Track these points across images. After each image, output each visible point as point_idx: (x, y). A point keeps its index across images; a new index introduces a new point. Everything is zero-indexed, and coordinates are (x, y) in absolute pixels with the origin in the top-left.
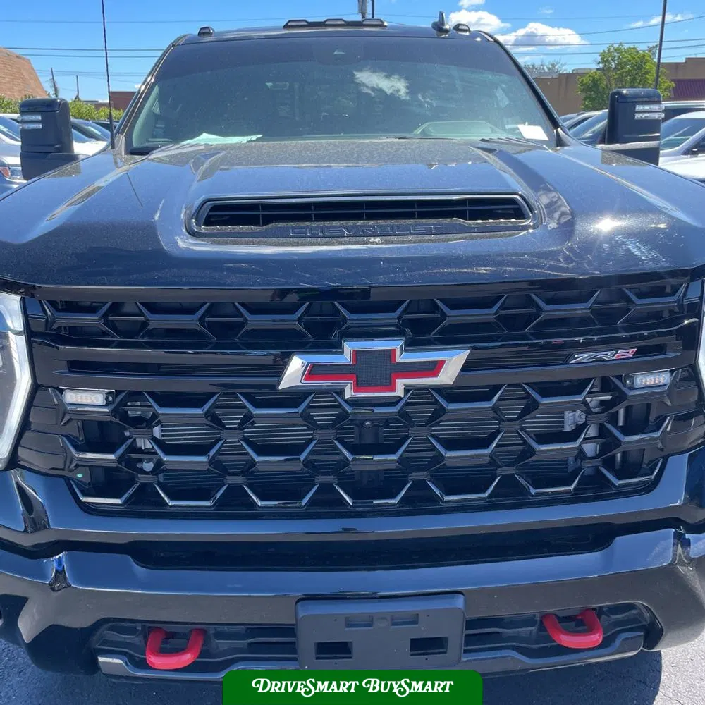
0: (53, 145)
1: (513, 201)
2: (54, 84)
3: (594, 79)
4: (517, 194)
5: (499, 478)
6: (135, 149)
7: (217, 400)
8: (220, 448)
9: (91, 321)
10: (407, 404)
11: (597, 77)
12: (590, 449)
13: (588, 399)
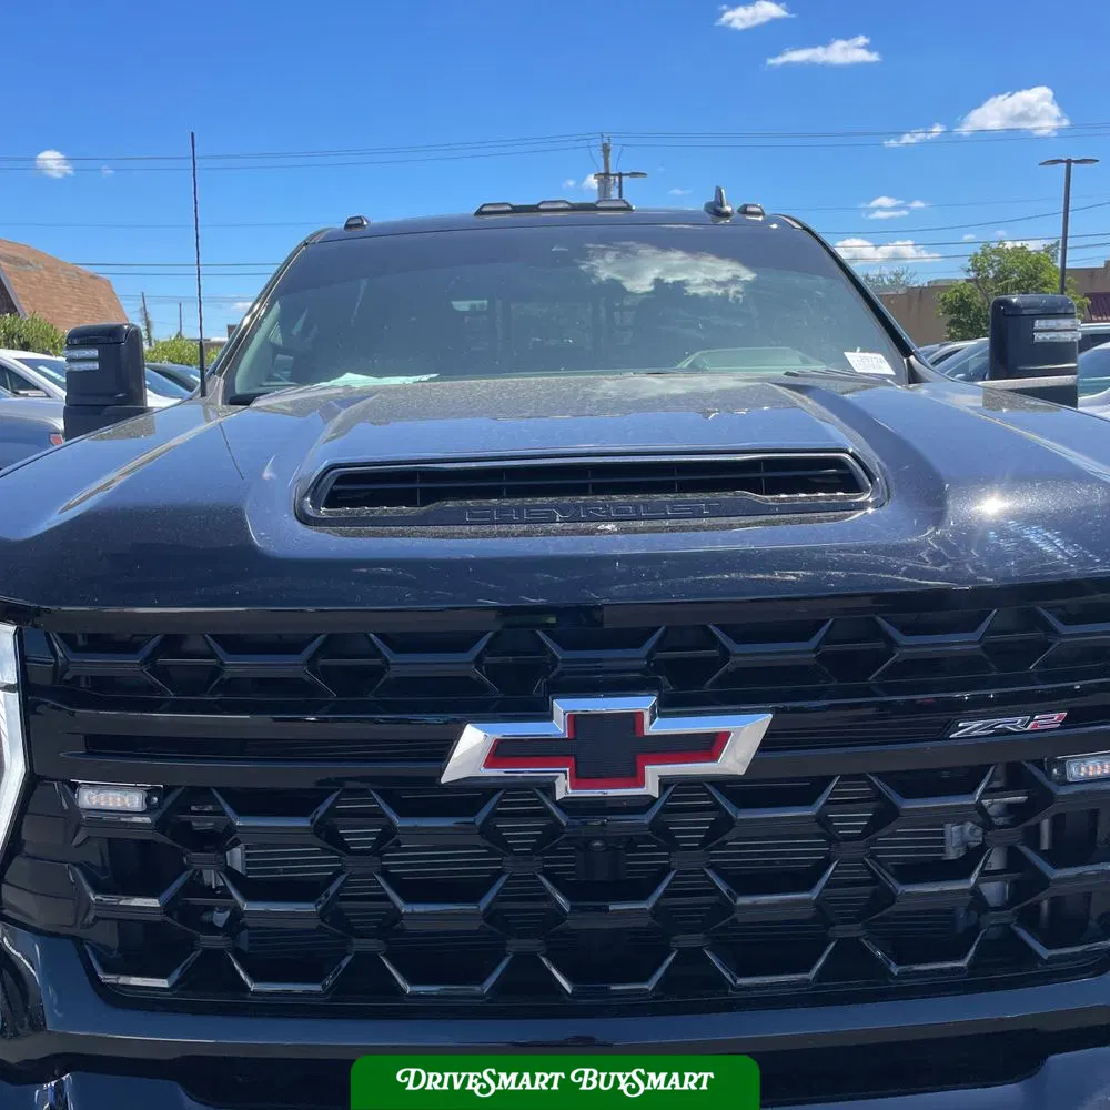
0: (113, 395)
1: (839, 463)
2: (146, 316)
3: (962, 294)
4: (847, 452)
5: (833, 944)
6: (239, 396)
7: (337, 802)
8: (340, 887)
9: (128, 666)
10: (665, 810)
11: (966, 293)
12: (993, 891)
13: (986, 802)
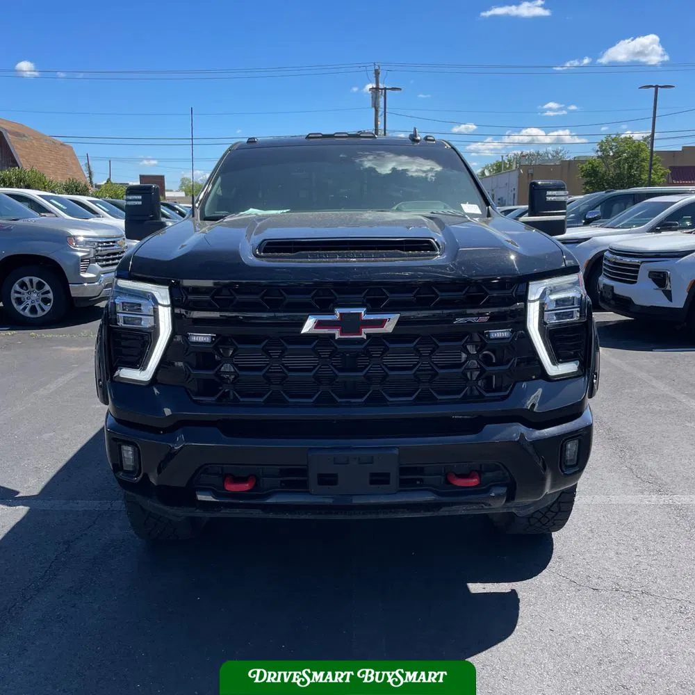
0: (148, 216)
1: (428, 242)
2: (89, 167)
3: (593, 166)
4: (432, 238)
5: (420, 389)
7: (269, 341)
9: (206, 298)
11: (596, 165)
